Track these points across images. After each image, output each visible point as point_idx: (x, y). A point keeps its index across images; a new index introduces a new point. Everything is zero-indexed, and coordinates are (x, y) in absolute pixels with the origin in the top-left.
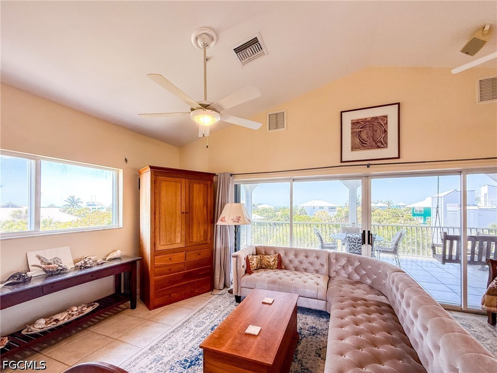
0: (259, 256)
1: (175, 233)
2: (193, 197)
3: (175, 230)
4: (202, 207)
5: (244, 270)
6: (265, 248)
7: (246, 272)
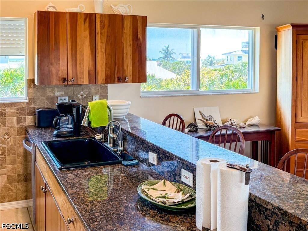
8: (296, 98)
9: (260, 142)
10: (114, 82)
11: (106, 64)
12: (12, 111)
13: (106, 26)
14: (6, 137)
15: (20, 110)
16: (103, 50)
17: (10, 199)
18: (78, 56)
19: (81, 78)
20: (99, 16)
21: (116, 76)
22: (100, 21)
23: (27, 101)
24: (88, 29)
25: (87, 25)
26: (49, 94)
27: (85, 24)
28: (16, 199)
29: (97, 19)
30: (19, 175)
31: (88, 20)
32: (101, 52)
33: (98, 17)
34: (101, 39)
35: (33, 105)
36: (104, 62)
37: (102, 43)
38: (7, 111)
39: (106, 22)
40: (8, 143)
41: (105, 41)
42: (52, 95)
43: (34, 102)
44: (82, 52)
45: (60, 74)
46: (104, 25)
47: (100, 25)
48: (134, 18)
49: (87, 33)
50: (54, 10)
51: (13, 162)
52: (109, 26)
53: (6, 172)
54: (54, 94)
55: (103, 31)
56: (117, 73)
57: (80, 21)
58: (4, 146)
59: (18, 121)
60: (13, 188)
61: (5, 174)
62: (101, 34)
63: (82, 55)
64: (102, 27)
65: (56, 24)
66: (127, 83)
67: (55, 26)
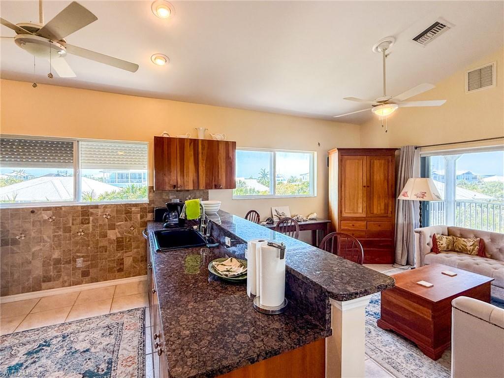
0: (450, 237)
1: (358, 204)
2: (373, 172)
3: (357, 201)
4: (382, 181)
5: (429, 248)
6: (461, 230)
7: (432, 251)
8: (341, 199)
9: (317, 230)
10: (212, 189)
11: (206, 175)
12: (137, 209)
13: (206, 149)
14: (132, 229)
15: (143, 209)
16: (204, 166)
17: (134, 275)
18: (185, 169)
19: (187, 185)
20: (201, 141)
21: (213, 184)
22: (202, 145)
23: (148, 202)
24: (192, 150)
25: (192, 147)
26: (165, 197)
27: (190, 147)
28: (139, 274)
29: (199, 143)
30: (142, 257)
31: (192, 144)
32: (202, 166)
34: (202, 157)
35: (152, 206)
36: (205, 173)
37: (203, 160)
38: (133, 209)
39: (206, 145)
40: (133, 233)
41: (205, 158)
42: (167, 198)
43: (154, 203)
44: (188, 166)
45: (172, 183)
47: (202, 147)
48: (227, 143)
49: (192, 153)
50: (168, 136)
51: (138, 247)
52: (208, 148)
53: (131, 254)
54: (169, 197)
55: (204, 152)
56: (214, 182)
57: (187, 144)
58: (130, 235)
59: (142, 217)
60: (137, 266)
61: (131, 256)
62: (202, 153)
63: (188, 169)
64: (203, 149)
66: (221, 189)
67: (168, 147)
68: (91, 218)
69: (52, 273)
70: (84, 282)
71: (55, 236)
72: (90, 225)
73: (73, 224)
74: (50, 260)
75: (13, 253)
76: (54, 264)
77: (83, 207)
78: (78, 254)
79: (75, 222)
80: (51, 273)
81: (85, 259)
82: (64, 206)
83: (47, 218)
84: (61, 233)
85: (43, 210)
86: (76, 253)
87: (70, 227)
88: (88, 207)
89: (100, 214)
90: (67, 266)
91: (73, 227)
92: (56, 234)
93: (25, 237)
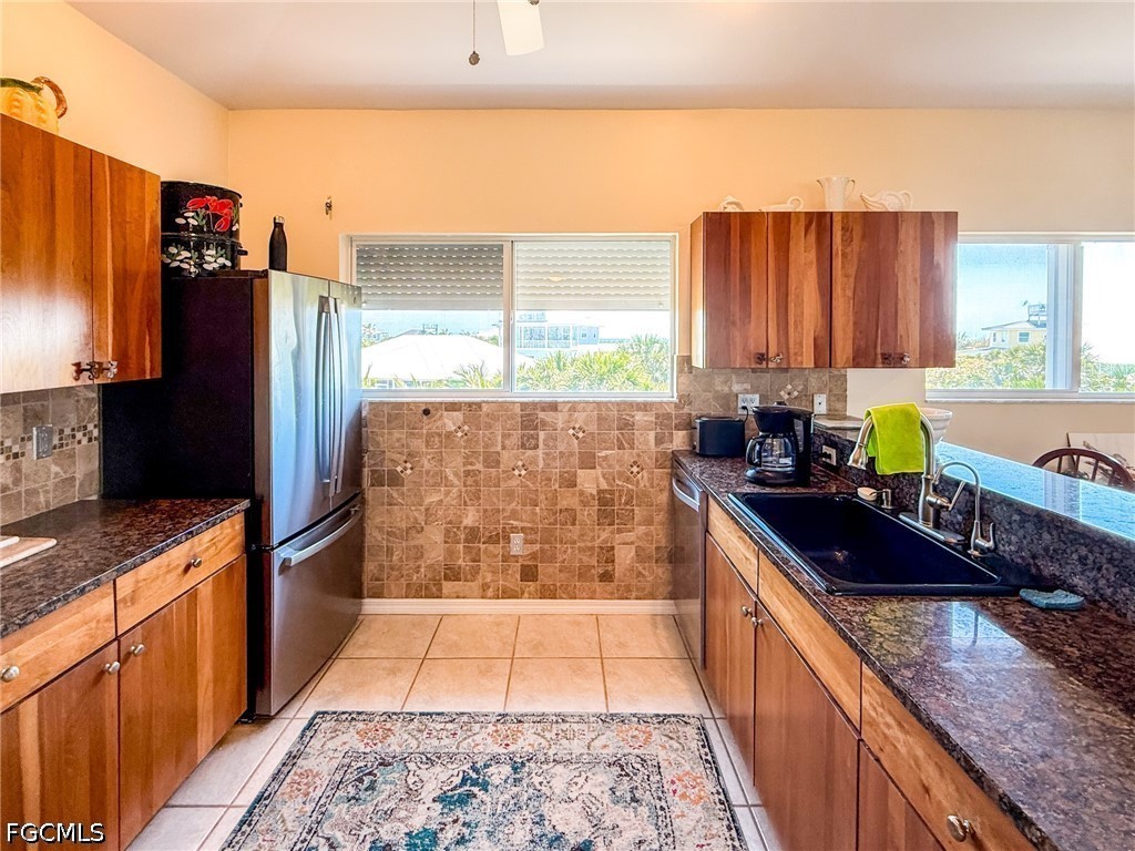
11: (855, 323)
12: (645, 419)
13: (857, 239)
14: (635, 469)
15: (663, 420)
16: (850, 293)
17: (640, 594)
18: (791, 306)
19: (796, 353)
20: (839, 218)
21: (879, 351)
22: (843, 228)
23: (675, 399)
24: (814, 246)
25: (812, 237)
26: (720, 388)
27: (808, 237)
28: (652, 596)
29: (834, 224)
30: (657, 548)
31: (814, 225)
32: (844, 295)
33: (837, 219)
34: (843, 267)
35: (686, 410)
36: (852, 318)
37: (847, 276)
38: (637, 418)
39: (857, 230)
40: (638, 482)
41: (852, 271)
42: (726, 389)
43: (690, 404)
44: (799, 297)
45: (752, 347)
46: (852, 237)
47: (843, 235)
48: (926, 219)
49: (812, 255)
50: (738, 210)
51: (649, 521)
52: (864, 237)
53: (633, 539)
54: (730, 387)
55: (849, 250)
56: (882, 344)
57: (797, 230)
58: (630, 486)
59: (659, 441)
60: (647, 574)
61: (632, 543)
62: (844, 255)
63: (800, 304)
64: (847, 241)
65: (744, 239)
66: (905, 367)
67: (742, 242)
68: (542, 435)
69: (462, 562)
70: (526, 595)
71: (467, 473)
72: (540, 452)
73: (504, 448)
74: (458, 528)
75: (391, 505)
76: (466, 541)
77: (524, 405)
78: (515, 523)
79: (507, 442)
80: (460, 562)
81: (529, 537)
82: (487, 402)
83: (453, 428)
84: (479, 466)
85: (446, 410)
86: (509, 518)
87: (498, 453)
88: (534, 405)
89: (560, 425)
90: (491, 547)
91: (505, 455)
92: (470, 467)
93: (412, 469)
